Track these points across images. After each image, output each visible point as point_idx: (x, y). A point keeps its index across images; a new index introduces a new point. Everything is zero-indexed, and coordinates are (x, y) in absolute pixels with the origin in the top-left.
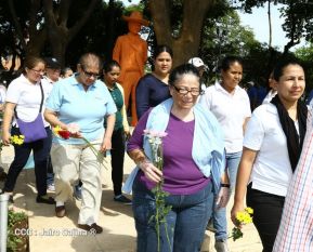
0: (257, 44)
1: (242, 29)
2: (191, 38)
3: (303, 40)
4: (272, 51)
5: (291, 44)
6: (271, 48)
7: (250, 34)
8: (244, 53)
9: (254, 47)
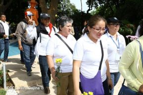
0: (77, 10)
1: (71, 4)
2: (54, 9)
3: (93, 8)
4: (83, 13)
5: (89, 10)
6: (82, 12)
7: (74, 7)
8: (72, 13)
9: (76, 11)
